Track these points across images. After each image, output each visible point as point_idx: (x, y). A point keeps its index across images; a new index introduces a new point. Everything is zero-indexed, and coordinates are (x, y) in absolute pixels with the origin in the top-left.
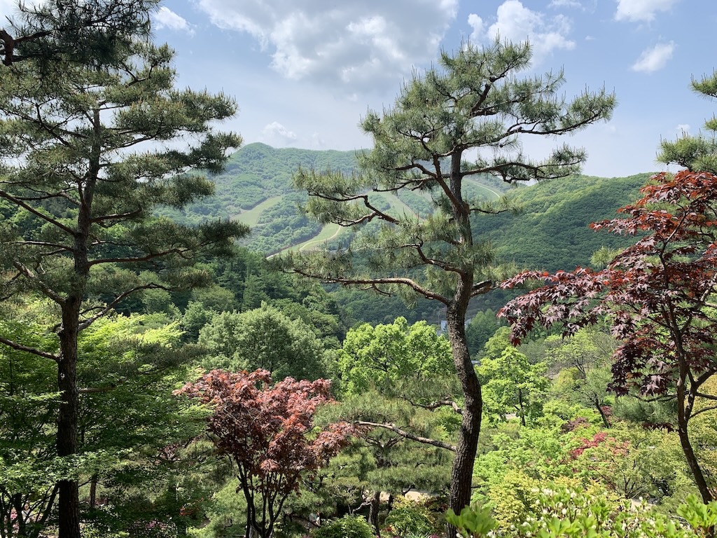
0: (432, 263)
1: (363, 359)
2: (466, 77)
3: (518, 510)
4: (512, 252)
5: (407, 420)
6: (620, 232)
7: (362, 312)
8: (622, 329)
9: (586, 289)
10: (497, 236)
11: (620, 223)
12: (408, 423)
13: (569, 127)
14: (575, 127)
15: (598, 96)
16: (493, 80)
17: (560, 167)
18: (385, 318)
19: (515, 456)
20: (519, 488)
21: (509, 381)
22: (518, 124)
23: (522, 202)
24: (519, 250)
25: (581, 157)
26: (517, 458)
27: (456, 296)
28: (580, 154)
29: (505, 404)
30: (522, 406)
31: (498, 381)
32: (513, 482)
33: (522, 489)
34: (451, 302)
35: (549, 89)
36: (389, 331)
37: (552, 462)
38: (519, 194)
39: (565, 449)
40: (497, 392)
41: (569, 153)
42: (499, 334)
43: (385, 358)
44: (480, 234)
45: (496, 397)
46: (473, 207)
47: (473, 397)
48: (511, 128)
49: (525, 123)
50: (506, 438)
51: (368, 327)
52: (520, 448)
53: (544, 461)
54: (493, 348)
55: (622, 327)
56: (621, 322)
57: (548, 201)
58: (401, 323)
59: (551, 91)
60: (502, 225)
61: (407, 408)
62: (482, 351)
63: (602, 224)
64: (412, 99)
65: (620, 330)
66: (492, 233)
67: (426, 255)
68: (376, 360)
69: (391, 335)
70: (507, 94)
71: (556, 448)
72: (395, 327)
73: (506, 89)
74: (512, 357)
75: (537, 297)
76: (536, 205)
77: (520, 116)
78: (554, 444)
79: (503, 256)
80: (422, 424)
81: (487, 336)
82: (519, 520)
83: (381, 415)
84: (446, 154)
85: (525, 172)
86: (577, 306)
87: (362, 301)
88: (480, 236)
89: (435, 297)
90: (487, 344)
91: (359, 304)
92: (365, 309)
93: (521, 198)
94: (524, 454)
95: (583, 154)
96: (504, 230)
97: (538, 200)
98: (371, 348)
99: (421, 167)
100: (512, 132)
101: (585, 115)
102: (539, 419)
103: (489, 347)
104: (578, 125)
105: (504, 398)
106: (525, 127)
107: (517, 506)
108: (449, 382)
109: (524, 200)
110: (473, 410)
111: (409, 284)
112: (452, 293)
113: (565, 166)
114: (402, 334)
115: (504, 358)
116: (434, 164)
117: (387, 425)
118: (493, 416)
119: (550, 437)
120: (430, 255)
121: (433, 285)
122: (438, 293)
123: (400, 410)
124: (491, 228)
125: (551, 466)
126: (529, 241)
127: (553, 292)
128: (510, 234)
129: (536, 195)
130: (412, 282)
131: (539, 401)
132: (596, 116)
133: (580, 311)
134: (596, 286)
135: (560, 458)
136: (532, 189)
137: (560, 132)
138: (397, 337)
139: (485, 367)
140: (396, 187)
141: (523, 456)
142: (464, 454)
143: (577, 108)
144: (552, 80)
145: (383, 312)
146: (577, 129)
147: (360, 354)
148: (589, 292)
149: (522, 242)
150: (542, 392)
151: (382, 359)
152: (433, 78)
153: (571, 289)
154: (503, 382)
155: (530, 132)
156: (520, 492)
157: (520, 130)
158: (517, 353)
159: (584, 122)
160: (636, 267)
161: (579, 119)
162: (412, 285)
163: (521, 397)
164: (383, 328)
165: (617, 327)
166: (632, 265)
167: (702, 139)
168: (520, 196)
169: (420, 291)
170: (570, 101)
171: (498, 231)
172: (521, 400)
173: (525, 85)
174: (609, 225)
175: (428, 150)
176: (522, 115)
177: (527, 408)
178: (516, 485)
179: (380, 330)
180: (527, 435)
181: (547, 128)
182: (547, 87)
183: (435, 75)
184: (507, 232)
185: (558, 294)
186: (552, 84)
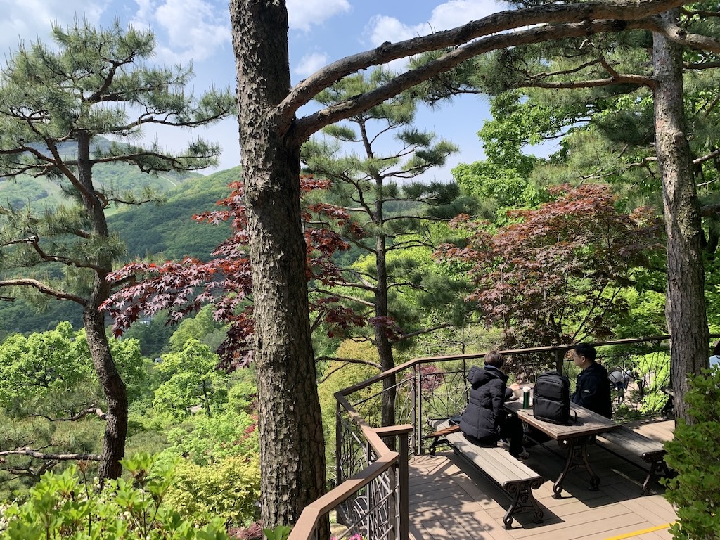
0: (55, 260)
1: (12, 377)
2: (81, 57)
3: (187, 502)
4: (192, 243)
5: (48, 439)
6: (217, 223)
7: (16, 321)
8: (221, 314)
9: (190, 278)
10: (177, 226)
11: (218, 215)
12: (49, 442)
13: (202, 121)
14: (208, 120)
15: (224, 93)
16: (116, 64)
17: (198, 159)
18: (49, 325)
19: (191, 448)
20: (187, 480)
21: (192, 373)
22: (148, 114)
23: (199, 191)
24: (199, 240)
25: (216, 150)
26: (193, 449)
27: (93, 294)
28: (214, 147)
29: (190, 397)
30: (206, 396)
31: (181, 375)
32: (180, 475)
33: (190, 479)
34: (88, 301)
35: (179, 81)
36: (46, 340)
37: (226, 445)
38: (196, 183)
39: (238, 430)
40: (180, 387)
41: (205, 146)
42: (183, 328)
43: (43, 371)
44: (158, 224)
45: (180, 391)
46: (112, 198)
47: (116, 399)
48: (142, 116)
49: (155, 113)
50: (181, 432)
51: (20, 338)
52: (195, 439)
53: (219, 445)
54: (177, 343)
55: (221, 311)
56: (221, 307)
57: (225, 191)
58: (65, 328)
59: (182, 83)
60: (180, 215)
61: (45, 424)
62: (167, 347)
63: (204, 216)
64: (20, 74)
65: (219, 314)
66: (171, 223)
67: (46, 252)
68: (31, 376)
69: (49, 343)
70: (137, 82)
71: (230, 430)
72: (55, 334)
73: (135, 75)
74: (193, 349)
75: (142, 288)
76: (214, 195)
77: (148, 106)
78: (227, 427)
79: (183, 247)
80: (67, 440)
81: (171, 331)
82: (187, 511)
83: (11, 441)
84: (61, 139)
85: (164, 162)
86: (181, 295)
87: (15, 308)
88: (158, 227)
89: (68, 297)
90: (172, 339)
91: (11, 312)
92: (21, 317)
93: (199, 187)
94: (200, 443)
95: (217, 148)
96: (183, 220)
97: (215, 190)
98: (22, 362)
99: (35, 152)
100: (143, 122)
101: (214, 109)
102: (224, 405)
103: (173, 341)
104: (209, 120)
105: (188, 391)
106: (157, 117)
107: (185, 498)
108: (94, 388)
109: (202, 190)
110: (118, 413)
111: (34, 285)
112: (89, 291)
113: (202, 159)
114: (66, 340)
115: (186, 351)
116: (49, 149)
117: (20, 450)
118: (177, 411)
119: (225, 421)
120: (53, 251)
121: (68, 284)
122: (72, 293)
123: (36, 430)
124: (169, 218)
125: (226, 450)
126: (209, 231)
127: (159, 283)
128: (190, 224)
129: (213, 185)
130: (38, 283)
131: (224, 388)
132: (225, 112)
133: (184, 299)
134: (199, 275)
135: (233, 439)
136: (209, 178)
137: (194, 125)
138: (59, 345)
139: (167, 364)
140: (12, 173)
141: (199, 446)
142: (110, 461)
143: (206, 103)
144: (182, 73)
145: (46, 318)
146: (210, 124)
147: (8, 372)
148: (193, 281)
149: (202, 232)
150: (224, 379)
151: (39, 374)
152: (40, 52)
153: (176, 278)
154: (185, 375)
155: (163, 122)
156: (188, 484)
157: (151, 120)
158: (198, 345)
159: (215, 117)
160: (231, 256)
161: (211, 114)
162: (37, 286)
163: (205, 387)
164: (38, 337)
165: (218, 312)
166: (228, 254)
167: (315, 141)
168: (198, 185)
169: (48, 292)
170: (199, 95)
171: (176, 221)
172: (205, 391)
173: (155, 74)
174: (209, 217)
175: (38, 133)
176: (150, 105)
177: (211, 397)
178: (184, 477)
179: (34, 339)
180: (202, 425)
181: (181, 120)
182: (178, 79)
183: (43, 49)
184: (187, 221)
185: (163, 285)
186: (183, 77)
